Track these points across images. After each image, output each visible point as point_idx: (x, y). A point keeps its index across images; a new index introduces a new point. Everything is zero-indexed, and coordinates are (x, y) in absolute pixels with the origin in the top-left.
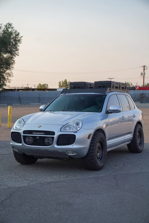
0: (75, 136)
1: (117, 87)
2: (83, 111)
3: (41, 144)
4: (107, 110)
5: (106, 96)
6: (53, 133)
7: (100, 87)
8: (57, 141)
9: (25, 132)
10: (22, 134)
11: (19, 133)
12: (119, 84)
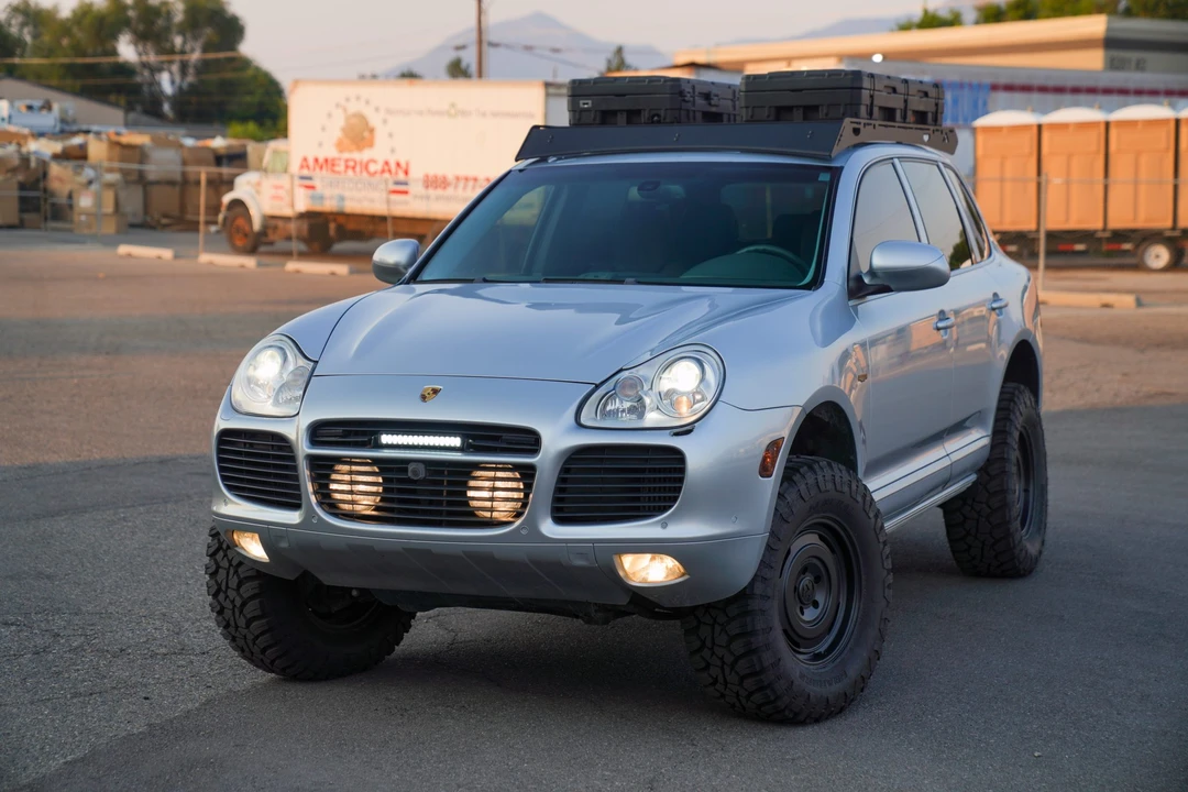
0: (677, 456)
1: (889, 114)
2: (685, 277)
3: (440, 513)
4: (853, 273)
5: (836, 173)
6: (528, 440)
7: (781, 113)
8: (558, 490)
9: (318, 432)
10: (304, 449)
11: (279, 439)
12: (901, 88)
